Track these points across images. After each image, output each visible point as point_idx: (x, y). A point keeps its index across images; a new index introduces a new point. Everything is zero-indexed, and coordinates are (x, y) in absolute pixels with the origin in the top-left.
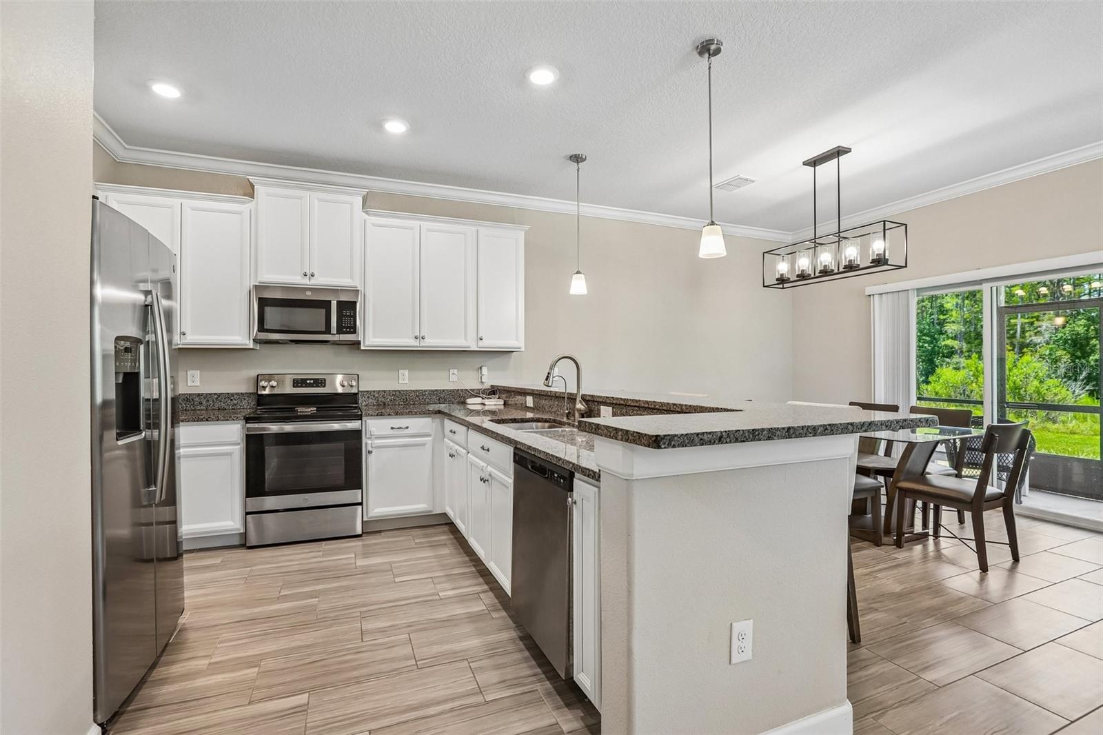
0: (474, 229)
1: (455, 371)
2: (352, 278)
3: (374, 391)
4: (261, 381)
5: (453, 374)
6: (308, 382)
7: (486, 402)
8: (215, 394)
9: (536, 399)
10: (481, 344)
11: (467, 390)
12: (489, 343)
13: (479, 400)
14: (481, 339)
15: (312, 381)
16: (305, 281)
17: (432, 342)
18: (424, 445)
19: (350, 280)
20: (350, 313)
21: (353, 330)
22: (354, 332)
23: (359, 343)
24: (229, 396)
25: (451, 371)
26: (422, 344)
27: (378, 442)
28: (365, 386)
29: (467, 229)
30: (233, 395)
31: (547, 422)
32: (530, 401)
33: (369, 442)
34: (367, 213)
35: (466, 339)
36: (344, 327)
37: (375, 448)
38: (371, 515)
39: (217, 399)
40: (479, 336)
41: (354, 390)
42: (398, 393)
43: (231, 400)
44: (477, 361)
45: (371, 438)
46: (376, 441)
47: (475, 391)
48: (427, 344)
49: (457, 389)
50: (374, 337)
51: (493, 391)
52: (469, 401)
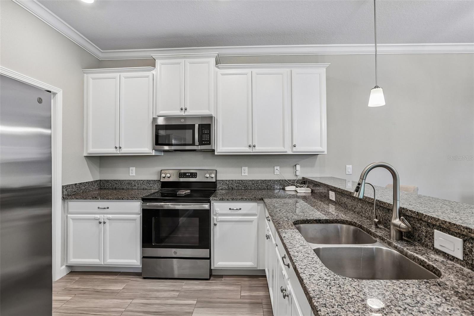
0: (288, 70)
1: (278, 168)
2: (209, 110)
3: (226, 180)
4: (163, 173)
5: (277, 169)
6: (187, 174)
7: (298, 189)
8: (142, 180)
9: (338, 196)
10: (295, 149)
11: (286, 180)
12: (301, 149)
13: (293, 188)
14: (295, 146)
15: (189, 174)
16: (182, 113)
17: (260, 149)
18: (251, 221)
19: (208, 111)
20: (207, 132)
21: (209, 142)
22: (210, 144)
23: (213, 151)
24: (149, 182)
25: (276, 168)
26: (254, 151)
27: (220, 218)
28: (221, 177)
29: (284, 70)
30: (150, 181)
31: (352, 225)
32: (332, 196)
33: (215, 217)
34: (219, 68)
35: (284, 146)
36: (204, 141)
37: (219, 222)
38: (216, 266)
39: (142, 183)
40: (294, 144)
41: (214, 180)
42: (240, 181)
43: (149, 184)
44: (293, 161)
45: (216, 215)
46: (219, 217)
47: (291, 181)
48: (257, 151)
49: (279, 179)
50: (223, 146)
51: (304, 182)
52: (287, 188)
